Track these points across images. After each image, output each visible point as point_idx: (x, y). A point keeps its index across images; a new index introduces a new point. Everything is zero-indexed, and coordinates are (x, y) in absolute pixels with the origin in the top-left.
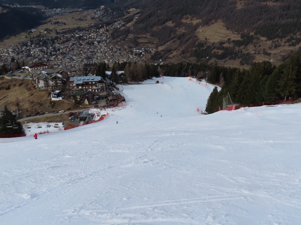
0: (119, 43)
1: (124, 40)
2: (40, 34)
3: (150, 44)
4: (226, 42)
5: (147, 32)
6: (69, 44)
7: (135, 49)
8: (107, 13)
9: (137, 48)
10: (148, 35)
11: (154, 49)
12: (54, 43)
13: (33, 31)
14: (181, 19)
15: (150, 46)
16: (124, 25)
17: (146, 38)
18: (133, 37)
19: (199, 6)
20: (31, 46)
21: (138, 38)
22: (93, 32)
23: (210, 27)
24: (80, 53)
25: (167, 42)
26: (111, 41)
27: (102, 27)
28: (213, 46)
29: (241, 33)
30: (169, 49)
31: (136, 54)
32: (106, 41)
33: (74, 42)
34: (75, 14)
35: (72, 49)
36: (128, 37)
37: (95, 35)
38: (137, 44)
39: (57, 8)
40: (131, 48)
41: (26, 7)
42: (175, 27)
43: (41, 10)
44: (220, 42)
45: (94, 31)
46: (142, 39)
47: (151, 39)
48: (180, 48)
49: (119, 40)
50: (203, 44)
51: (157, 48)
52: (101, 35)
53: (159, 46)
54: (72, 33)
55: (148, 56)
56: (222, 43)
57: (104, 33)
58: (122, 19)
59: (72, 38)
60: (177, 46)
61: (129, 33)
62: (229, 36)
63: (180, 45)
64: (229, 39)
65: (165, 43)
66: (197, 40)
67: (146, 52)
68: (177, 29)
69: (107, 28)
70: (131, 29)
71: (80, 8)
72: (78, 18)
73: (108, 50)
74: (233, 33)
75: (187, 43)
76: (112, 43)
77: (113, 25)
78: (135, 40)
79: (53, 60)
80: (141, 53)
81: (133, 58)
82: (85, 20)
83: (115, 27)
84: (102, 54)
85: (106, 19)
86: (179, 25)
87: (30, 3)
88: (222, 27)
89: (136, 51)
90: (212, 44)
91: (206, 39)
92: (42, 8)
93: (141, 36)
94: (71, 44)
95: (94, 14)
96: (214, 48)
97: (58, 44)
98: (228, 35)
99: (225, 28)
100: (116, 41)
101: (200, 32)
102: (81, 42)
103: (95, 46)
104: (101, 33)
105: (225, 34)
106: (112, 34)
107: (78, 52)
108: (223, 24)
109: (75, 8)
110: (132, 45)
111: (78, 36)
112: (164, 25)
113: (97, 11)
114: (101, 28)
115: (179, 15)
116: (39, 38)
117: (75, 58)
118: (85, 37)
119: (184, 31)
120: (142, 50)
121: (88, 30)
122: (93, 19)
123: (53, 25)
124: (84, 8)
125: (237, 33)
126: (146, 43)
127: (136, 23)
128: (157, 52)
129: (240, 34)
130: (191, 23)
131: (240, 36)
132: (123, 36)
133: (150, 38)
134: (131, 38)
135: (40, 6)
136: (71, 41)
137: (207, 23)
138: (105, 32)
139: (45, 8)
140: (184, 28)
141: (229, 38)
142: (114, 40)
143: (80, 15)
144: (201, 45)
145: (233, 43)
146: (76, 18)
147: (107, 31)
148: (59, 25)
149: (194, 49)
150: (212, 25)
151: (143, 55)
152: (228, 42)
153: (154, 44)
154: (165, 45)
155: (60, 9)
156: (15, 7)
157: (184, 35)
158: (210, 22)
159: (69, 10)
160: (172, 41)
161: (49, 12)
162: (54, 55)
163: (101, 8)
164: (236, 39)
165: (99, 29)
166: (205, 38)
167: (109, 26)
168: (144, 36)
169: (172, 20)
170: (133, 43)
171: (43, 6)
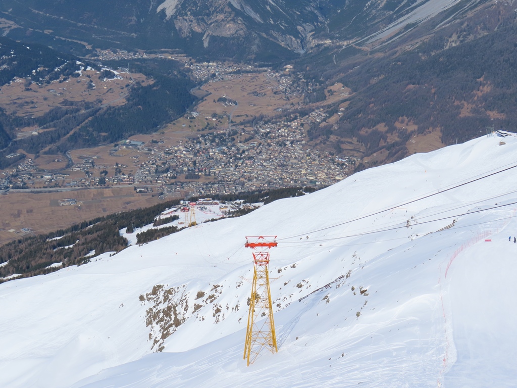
0: (318, 147)
1: (325, 143)
3: (356, 152)
5: (354, 136)
6: (254, 143)
7: (337, 156)
8: (298, 85)
9: (339, 156)
10: (355, 139)
11: (359, 160)
12: (234, 140)
13: (195, 116)
14: (394, 123)
15: (355, 155)
16: (324, 120)
17: (351, 143)
18: (336, 140)
19: (420, 107)
20: (206, 144)
21: (343, 143)
22: (283, 127)
23: (425, 137)
24: (270, 158)
25: (374, 152)
26: (308, 142)
27: (295, 118)
30: (375, 162)
31: (338, 164)
32: (302, 141)
33: (260, 141)
34: (244, 79)
35: (261, 152)
36: (329, 140)
37: (286, 131)
38: (340, 151)
39: (209, 61)
40: (333, 155)
41: (157, 58)
42: (387, 132)
43: (184, 65)
45: (285, 126)
46: (346, 144)
47: (358, 146)
49: (318, 142)
51: (362, 158)
52: (294, 132)
53: (365, 156)
54: (255, 126)
55: (351, 168)
57: (297, 128)
58: (322, 107)
59: (257, 135)
60: (384, 158)
61: (331, 133)
65: (371, 154)
68: (389, 135)
69: (302, 120)
70: (333, 127)
72: (252, 89)
73: (304, 155)
76: (309, 145)
77: (310, 116)
78: (338, 145)
79: (240, 166)
80: (343, 164)
81: (334, 169)
82: (264, 96)
83: (312, 119)
84: (297, 161)
85: (296, 97)
86: (392, 129)
87: (163, 50)
89: (338, 160)
92: (184, 60)
93: (346, 140)
94: (256, 144)
95: (277, 83)
97: (241, 142)
99: (440, 141)
100: (314, 143)
101: (413, 143)
102: (269, 141)
103: (287, 147)
104: (294, 128)
106: (308, 131)
107: (268, 156)
109: (241, 63)
110: (334, 151)
111: (264, 131)
112: (374, 128)
113: (281, 76)
117: (267, 164)
118: (273, 134)
119: (396, 139)
120: (345, 159)
121: (276, 123)
122: (275, 93)
123: (217, 103)
126: (351, 150)
127: (341, 119)
130: (406, 129)
132: (323, 137)
133: (356, 144)
134: (334, 141)
135: (179, 55)
136: (255, 140)
137: (423, 131)
139: (188, 60)
140: (397, 134)
142: (312, 142)
143: (254, 83)
146: (248, 89)
147: (302, 125)
150: (428, 134)
151: (346, 166)
153: (360, 152)
155: (215, 64)
156: (140, 57)
157: (394, 144)
158: (427, 130)
159: (231, 67)
160: (380, 151)
161: (197, 70)
162: (240, 159)
163: (287, 70)
165: (290, 122)
167: (305, 117)
168: (350, 140)
169: (384, 122)
170: (335, 149)
171: (185, 56)
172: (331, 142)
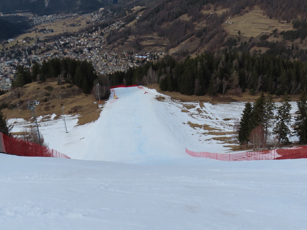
0: (116, 49)
1: (123, 44)
2: (17, 45)
3: (158, 47)
4: (271, 34)
5: (154, 32)
6: (50, 54)
7: (136, 54)
8: (106, 16)
9: (139, 54)
10: (155, 35)
11: (164, 53)
12: (30, 53)
13: (9, 41)
14: (200, 10)
15: (157, 50)
16: (123, 26)
17: (151, 39)
18: (134, 39)
21: (144, 40)
22: (83, 38)
23: (242, 17)
25: (182, 41)
26: (106, 46)
27: (96, 30)
28: (252, 41)
29: (292, 21)
30: (186, 52)
31: (138, 62)
32: (100, 47)
33: (56, 51)
34: (68, 20)
36: (128, 40)
37: (86, 40)
38: (140, 49)
39: (47, 15)
40: (132, 54)
41: (11, 16)
42: (193, 20)
43: (29, 17)
44: (262, 35)
45: (85, 36)
46: (146, 41)
47: (160, 40)
48: (201, 48)
49: (116, 45)
50: (235, 41)
51: (167, 51)
52: (94, 41)
53: (170, 49)
54: (57, 40)
56: (264, 37)
57: (97, 37)
58: (122, 19)
59: (55, 47)
60: (197, 46)
61: (129, 34)
62: (275, 27)
63: (201, 45)
64: (275, 31)
65: (179, 43)
66: (226, 36)
67: (152, 58)
68: (196, 23)
69: (103, 31)
70: (132, 29)
71: (75, 13)
72: (71, 23)
73: (100, 58)
74: (279, 22)
75: (211, 41)
76: (107, 49)
77: (110, 27)
78: (137, 43)
80: (145, 60)
82: (79, 25)
86: (198, 18)
87: (16, 11)
88: (262, 15)
89: (138, 58)
90: (249, 39)
91: (239, 33)
92: (30, 16)
93: (146, 37)
94: (52, 53)
95: (91, 18)
96: (253, 45)
97: (36, 54)
98: (271, 25)
99: (265, 16)
100: (112, 46)
101: (230, 25)
102: (66, 50)
103: (84, 54)
104: (94, 37)
105: (267, 24)
106: (107, 38)
108: (262, 11)
109: (69, 13)
110: (134, 50)
111: (63, 43)
113: (95, 14)
114: (94, 31)
115: (197, 4)
116: (13, 50)
118: (72, 44)
119: (204, 25)
120: (146, 55)
121: (77, 36)
122: (88, 23)
123: (37, 33)
124: (80, 12)
125: (286, 22)
126: (152, 46)
127: (139, 21)
128: (168, 56)
129: (291, 23)
130: (215, 13)
131: (292, 25)
132: (121, 39)
133: (157, 39)
134: (132, 40)
135: (27, 13)
136: (53, 51)
137: (238, 12)
138: (99, 36)
139: (33, 15)
140: (205, 21)
141: (274, 29)
142: (110, 46)
143: (74, 20)
144: (232, 42)
145: (282, 36)
146: (68, 24)
147: (102, 34)
148: (44, 33)
149: (222, 48)
150: (246, 14)
152: (273, 35)
153: (164, 46)
154: (179, 45)
155: (51, 16)
157: (205, 30)
158: (243, 10)
159: (62, 16)
160: (189, 39)
161: (36, 19)
163: (100, 11)
164: (286, 30)
165: (91, 33)
166: (237, 32)
167: (105, 28)
168: (150, 36)
169: (187, 13)
170: (134, 48)
171: (32, 13)
172: (129, 41)
